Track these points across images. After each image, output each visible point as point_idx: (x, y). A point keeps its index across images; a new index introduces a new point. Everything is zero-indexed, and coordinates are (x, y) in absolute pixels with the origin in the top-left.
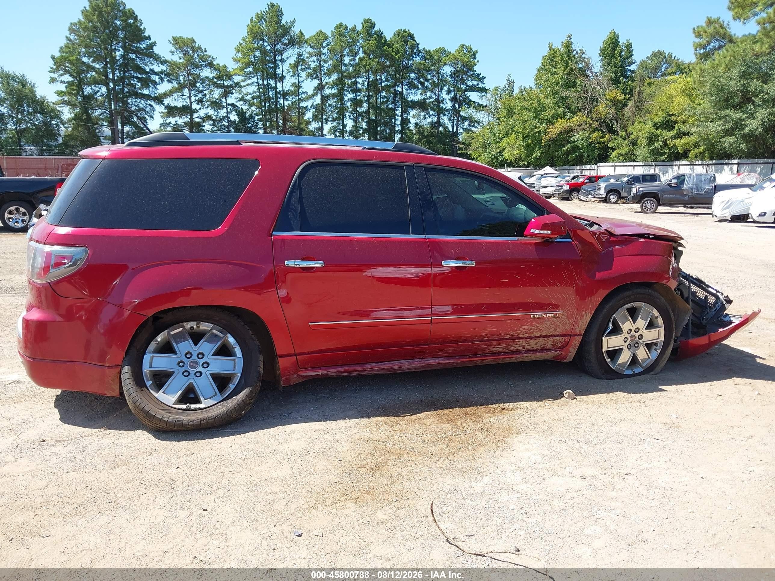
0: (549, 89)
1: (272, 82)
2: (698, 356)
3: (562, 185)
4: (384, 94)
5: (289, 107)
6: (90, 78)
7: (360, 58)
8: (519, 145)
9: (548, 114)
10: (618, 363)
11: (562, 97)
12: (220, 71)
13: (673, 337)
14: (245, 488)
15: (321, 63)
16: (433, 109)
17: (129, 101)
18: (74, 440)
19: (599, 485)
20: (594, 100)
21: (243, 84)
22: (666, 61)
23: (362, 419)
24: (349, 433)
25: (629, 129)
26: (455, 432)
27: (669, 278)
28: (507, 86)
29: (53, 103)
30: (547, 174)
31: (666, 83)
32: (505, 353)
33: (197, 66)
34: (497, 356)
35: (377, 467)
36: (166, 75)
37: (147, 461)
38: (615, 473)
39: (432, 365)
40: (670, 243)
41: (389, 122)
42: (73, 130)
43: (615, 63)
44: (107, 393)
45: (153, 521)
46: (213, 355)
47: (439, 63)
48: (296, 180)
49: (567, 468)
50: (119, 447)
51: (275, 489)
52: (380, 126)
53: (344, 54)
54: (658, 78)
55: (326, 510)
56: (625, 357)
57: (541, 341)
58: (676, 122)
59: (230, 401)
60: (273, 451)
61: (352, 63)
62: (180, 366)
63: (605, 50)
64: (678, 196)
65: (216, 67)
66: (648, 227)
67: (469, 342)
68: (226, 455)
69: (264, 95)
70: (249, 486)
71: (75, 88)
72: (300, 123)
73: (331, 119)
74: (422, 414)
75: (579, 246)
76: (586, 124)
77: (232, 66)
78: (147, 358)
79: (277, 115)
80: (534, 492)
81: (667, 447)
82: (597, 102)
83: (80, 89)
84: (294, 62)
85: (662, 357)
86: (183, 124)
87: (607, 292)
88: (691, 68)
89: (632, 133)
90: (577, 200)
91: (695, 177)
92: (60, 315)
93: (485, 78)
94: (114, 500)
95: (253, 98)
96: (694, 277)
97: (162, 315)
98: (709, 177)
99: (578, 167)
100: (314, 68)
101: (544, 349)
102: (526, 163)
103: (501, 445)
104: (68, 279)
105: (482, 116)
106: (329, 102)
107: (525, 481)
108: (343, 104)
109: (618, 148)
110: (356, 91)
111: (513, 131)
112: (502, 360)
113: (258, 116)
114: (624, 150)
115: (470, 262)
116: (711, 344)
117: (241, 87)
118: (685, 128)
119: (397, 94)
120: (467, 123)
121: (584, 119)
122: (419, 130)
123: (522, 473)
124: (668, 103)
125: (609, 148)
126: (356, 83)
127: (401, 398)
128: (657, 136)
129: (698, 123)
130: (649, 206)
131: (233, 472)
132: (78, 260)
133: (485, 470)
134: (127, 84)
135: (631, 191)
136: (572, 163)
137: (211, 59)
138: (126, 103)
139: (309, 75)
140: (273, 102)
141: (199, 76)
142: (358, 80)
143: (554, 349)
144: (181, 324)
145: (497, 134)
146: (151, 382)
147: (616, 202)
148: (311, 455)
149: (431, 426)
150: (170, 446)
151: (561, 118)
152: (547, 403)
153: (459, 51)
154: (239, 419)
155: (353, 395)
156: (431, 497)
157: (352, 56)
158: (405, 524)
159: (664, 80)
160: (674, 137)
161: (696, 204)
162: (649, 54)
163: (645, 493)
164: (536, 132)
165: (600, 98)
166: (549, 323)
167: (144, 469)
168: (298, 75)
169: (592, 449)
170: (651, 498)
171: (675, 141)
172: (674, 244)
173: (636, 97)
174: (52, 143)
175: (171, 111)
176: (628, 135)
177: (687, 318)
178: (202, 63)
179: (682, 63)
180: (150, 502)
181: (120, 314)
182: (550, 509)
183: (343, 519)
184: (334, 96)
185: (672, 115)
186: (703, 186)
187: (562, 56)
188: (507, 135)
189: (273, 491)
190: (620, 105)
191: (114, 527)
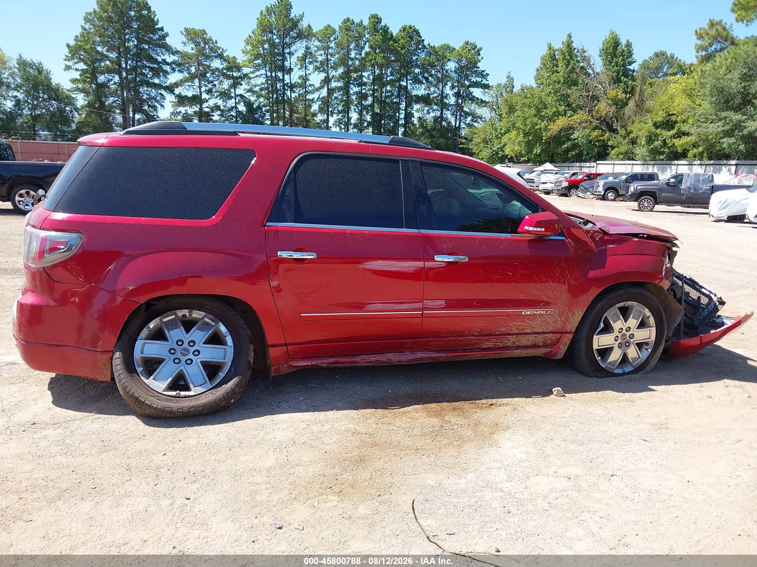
0: (551, 87)
1: (280, 74)
2: (689, 356)
3: (561, 182)
4: (388, 88)
5: (296, 99)
6: (103, 67)
7: (366, 52)
8: (520, 142)
9: (549, 112)
10: (608, 361)
11: (563, 95)
12: (229, 63)
13: (665, 337)
14: (229, 478)
15: (329, 56)
16: (436, 104)
17: (141, 90)
18: (64, 424)
19: (583, 485)
20: (595, 98)
21: (252, 75)
22: (668, 61)
23: (351, 411)
24: (336, 425)
25: (629, 128)
26: (442, 426)
27: (662, 279)
28: (507, 83)
29: (68, 90)
30: (547, 170)
31: (668, 83)
32: (496, 349)
33: (207, 57)
34: (487, 351)
35: (362, 460)
36: (177, 65)
37: (134, 447)
38: (601, 474)
39: (422, 359)
40: (665, 243)
41: (393, 116)
42: (86, 116)
43: (617, 62)
44: (99, 378)
45: (136, 508)
46: (204, 343)
47: (443, 59)
48: (291, 172)
49: (553, 467)
50: (108, 432)
51: (259, 479)
52: (384, 119)
53: (351, 47)
54: (659, 78)
55: (308, 503)
56: (615, 356)
57: (532, 337)
58: (676, 122)
59: (219, 389)
60: (260, 441)
61: (357, 56)
62: (172, 354)
63: (607, 49)
64: (676, 196)
65: (226, 58)
66: (643, 226)
67: (461, 337)
68: (213, 443)
69: (272, 87)
70: (233, 476)
71: (89, 76)
72: (306, 115)
73: (336, 112)
74: (411, 407)
75: (573, 244)
76: (587, 122)
77: (241, 58)
78: (139, 344)
79: (284, 106)
80: (518, 491)
81: (654, 449)
82: (598, 101)
83: (94, 78)
84: (301, 55)
85: (653, 357)
86: (192, 113)
87: (599, 290)
88: (692, 69)
89: (632, 132)
90: (576, 197)
91: (693, 176)
92: (55, 300)
93: (488, 75)
94: (99, 486)
95: (261, 89)
96: (688, 277)
97: (155, 303)
98: (707, 177)
99: (578, 164)
100: (321, 61)
101: (535, 346)
102: (526, 159)
103: (487, 442)
104: (64, 264)
105: (484, 112)
106: (335, 95)
107: (509, 479)
108: (348, 97)
109: (618, 146)
110: (361, 84)
111: (514, 127)
112: (492, 355)
113: (265, 107)
114: (623, 149)
115: (463, 257)
116: (703, 345)
117: (250, 78)
118: (685, 128)
119: (402, 88)
120: (469, 118)
121: (585, 117)
122: (422, 124)
123: (507, 471)
124: (669, 103)
125: (608, 146)
126: (362, 77)
127: (390, 391)
128: (656, 135)
129: (698, 123)
130: (646, 204)
131: (219, 461)
132: (73, 246)
133: (470, 466)
134: (139, 74)
135: (628, 189)
136: (571, 160)
137: (221, 50)
138: (137, 92)
139: (317, 68)
140: (280, 94)
141: (209, 67)
142: (363, 74)
143: (545, 346)
144: (174, 311)
145: (499, 130)
146: (142, 369)
147: (614, 200)
148: (297, 446)
149: (419, 420)
150: (159, 433)
151: (562, 116)
152: (536, 400)
153: (463, 48)
154: (228, 407)
155: (342, 386)
156: (414, 492)
157: (358, 50)
158: (386, 519)
159: (665, 80)
160: (674, 137)
161: (693, 204)
162: (652, 54)
163: (630, 495)
164: (537, 129)
165: (602, 97)
166: (540, 320)
167: (130, 455)
168: (306, 68)
169: (579, 448)
170: (636, 501)
171: (674, 140)
172: (668, 245)
173: (637, 97)
174: (65, 129)
175: (182, 100)
176: (628, 134)
177: (679, 318)
178: (213, 54)
179: (684, 63)
180: (134, 489)
181: (113, 299)
182: (533, 509)
183: (324, 513)
184: (339, 89)
185: (673, 115)
186: (700, 186)
187: (564, 55)
188: (508, 131)
189: (257, 482)
190: (620, 104)
191: (96, 513)
